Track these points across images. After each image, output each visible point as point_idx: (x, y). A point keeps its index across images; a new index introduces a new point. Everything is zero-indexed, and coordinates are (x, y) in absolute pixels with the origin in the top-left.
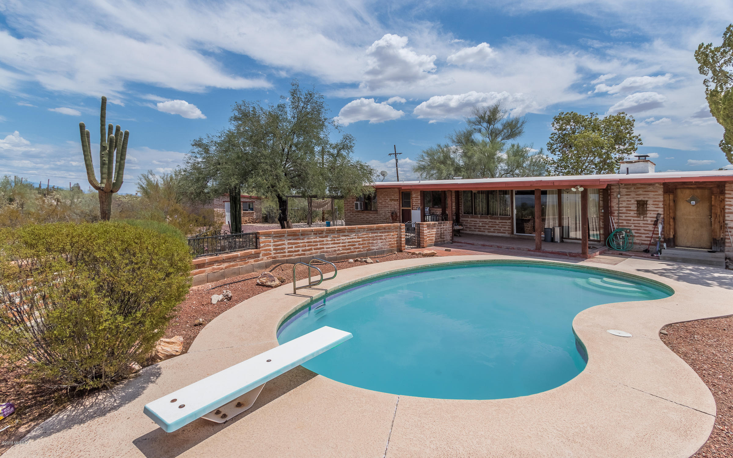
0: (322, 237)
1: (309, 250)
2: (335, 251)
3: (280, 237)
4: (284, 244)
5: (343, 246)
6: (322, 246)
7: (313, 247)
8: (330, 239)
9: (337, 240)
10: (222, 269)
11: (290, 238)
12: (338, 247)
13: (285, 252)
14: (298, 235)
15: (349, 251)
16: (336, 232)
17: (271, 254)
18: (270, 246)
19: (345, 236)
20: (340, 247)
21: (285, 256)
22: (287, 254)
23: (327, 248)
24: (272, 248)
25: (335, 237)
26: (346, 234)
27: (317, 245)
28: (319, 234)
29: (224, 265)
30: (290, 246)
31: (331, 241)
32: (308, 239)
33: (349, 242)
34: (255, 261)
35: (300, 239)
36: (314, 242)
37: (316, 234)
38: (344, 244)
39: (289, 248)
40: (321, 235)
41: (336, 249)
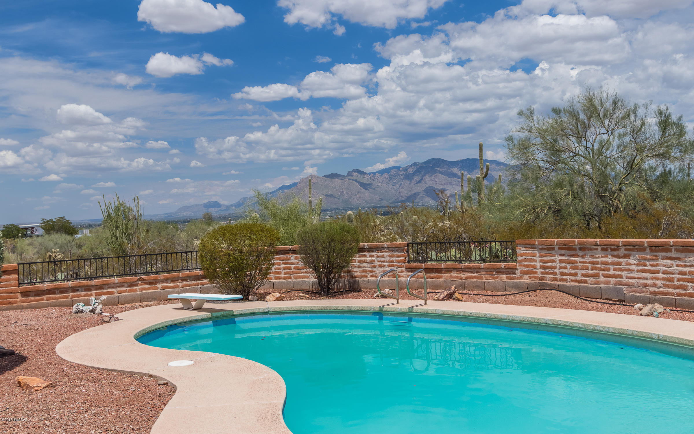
0: (618, 257)
1: (594, 276)
2: (646, 285)
3: (548, 249)
4: (554, 261)
5: (664, 279)
6: (617, 273)
7: (601, 272)
8: (635, 262)
9: (651, 265)
10: (461, 279)
11: (563, 252)
12: (653, 278)
13: (555, 274)
14: (575, 249)
15: (682, 291)
16: (648, 250)
17: (536, 273)
18: (536, 261)
19: (671, 259)
20: (658, 279)
21: (555, 279)
22: (559, 277)
23: (628, 278)
24: (538, 264)
25: (646, 259)
26: (674, 254)
27: (608, 269)
28: (612, 250)
29: (464, 275)
30: (563, 265)
31: (637, 265)
32: (592, 256)
33: (680, 273)
34: (507, 278)
35: (578, 256)
36: (603, 263)
37: (606, 250)
38: (668, 276)
39: (561, 268)
40: (615, 253)
41: (649, 282)
